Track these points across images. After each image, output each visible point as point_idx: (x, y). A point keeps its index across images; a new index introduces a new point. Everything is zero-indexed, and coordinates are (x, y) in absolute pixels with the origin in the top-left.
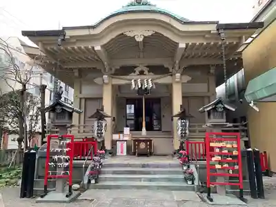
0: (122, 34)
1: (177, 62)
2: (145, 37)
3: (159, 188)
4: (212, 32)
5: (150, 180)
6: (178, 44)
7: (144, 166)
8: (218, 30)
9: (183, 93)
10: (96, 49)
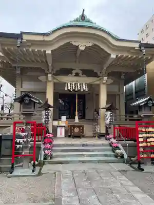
0: (69, 43)
1: (105, 68)
2: (86, 47)
3: (99, 162)
4: (136, 48)
5: (91, 156)
6: (110, 55)
7: (83, 145)
8: (140, 47)
9: (107, 92)
10: (47, 52)
